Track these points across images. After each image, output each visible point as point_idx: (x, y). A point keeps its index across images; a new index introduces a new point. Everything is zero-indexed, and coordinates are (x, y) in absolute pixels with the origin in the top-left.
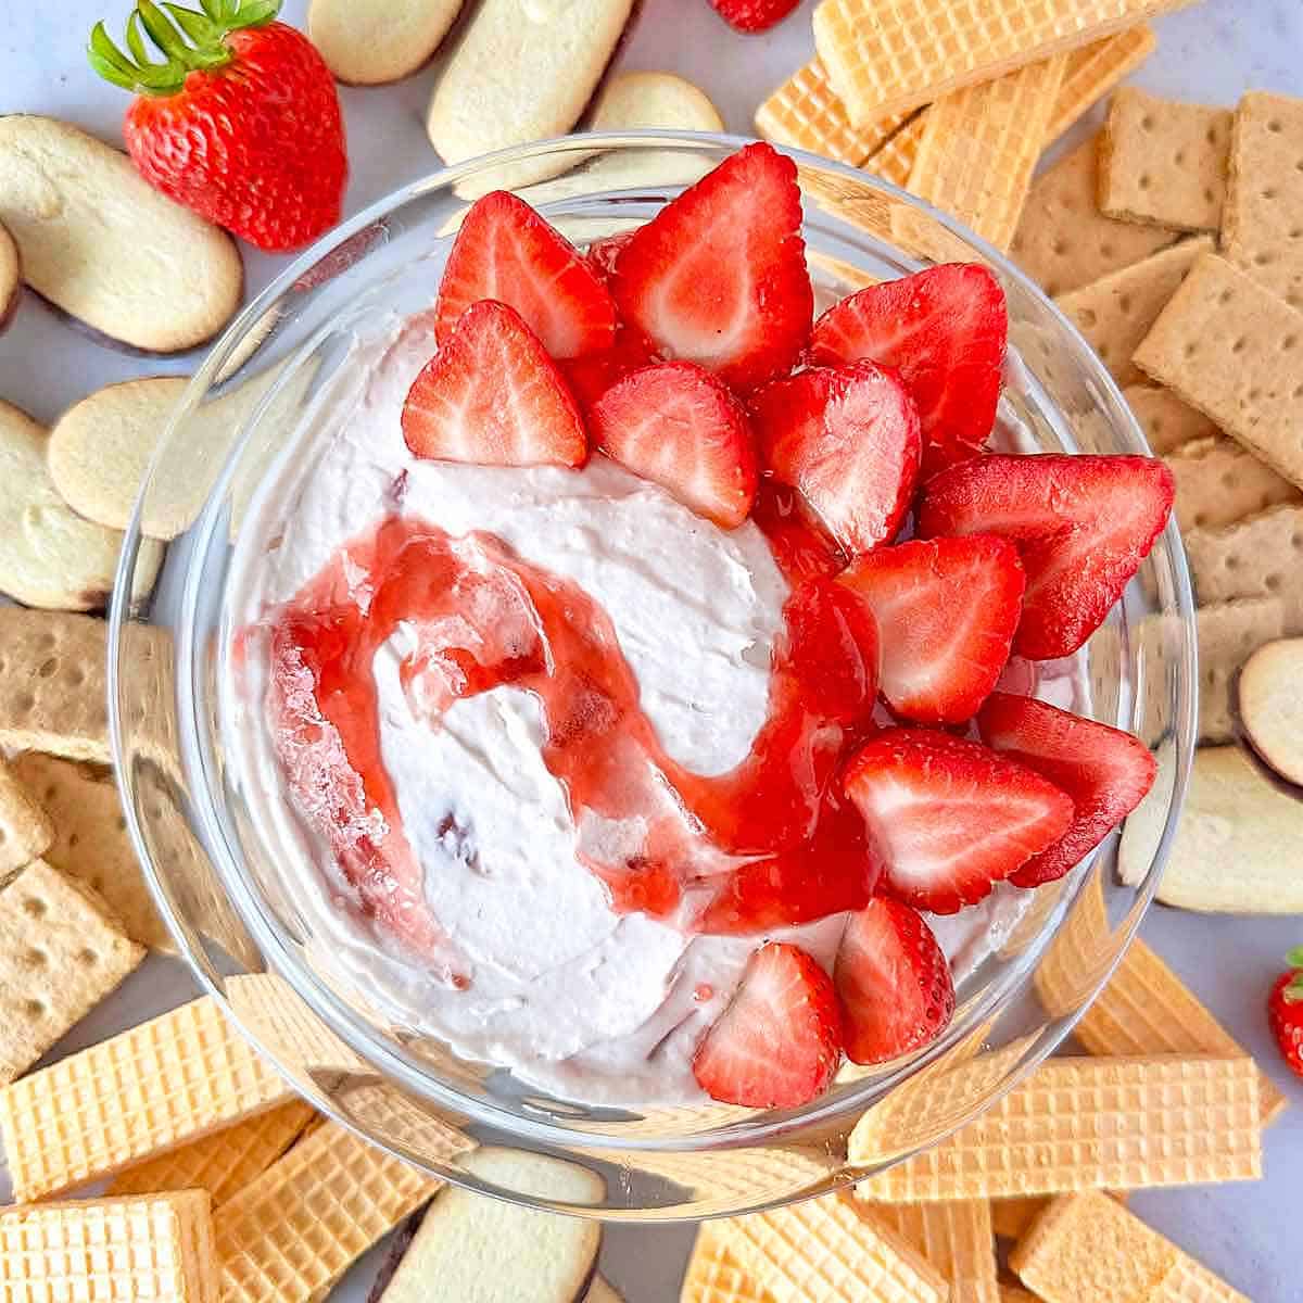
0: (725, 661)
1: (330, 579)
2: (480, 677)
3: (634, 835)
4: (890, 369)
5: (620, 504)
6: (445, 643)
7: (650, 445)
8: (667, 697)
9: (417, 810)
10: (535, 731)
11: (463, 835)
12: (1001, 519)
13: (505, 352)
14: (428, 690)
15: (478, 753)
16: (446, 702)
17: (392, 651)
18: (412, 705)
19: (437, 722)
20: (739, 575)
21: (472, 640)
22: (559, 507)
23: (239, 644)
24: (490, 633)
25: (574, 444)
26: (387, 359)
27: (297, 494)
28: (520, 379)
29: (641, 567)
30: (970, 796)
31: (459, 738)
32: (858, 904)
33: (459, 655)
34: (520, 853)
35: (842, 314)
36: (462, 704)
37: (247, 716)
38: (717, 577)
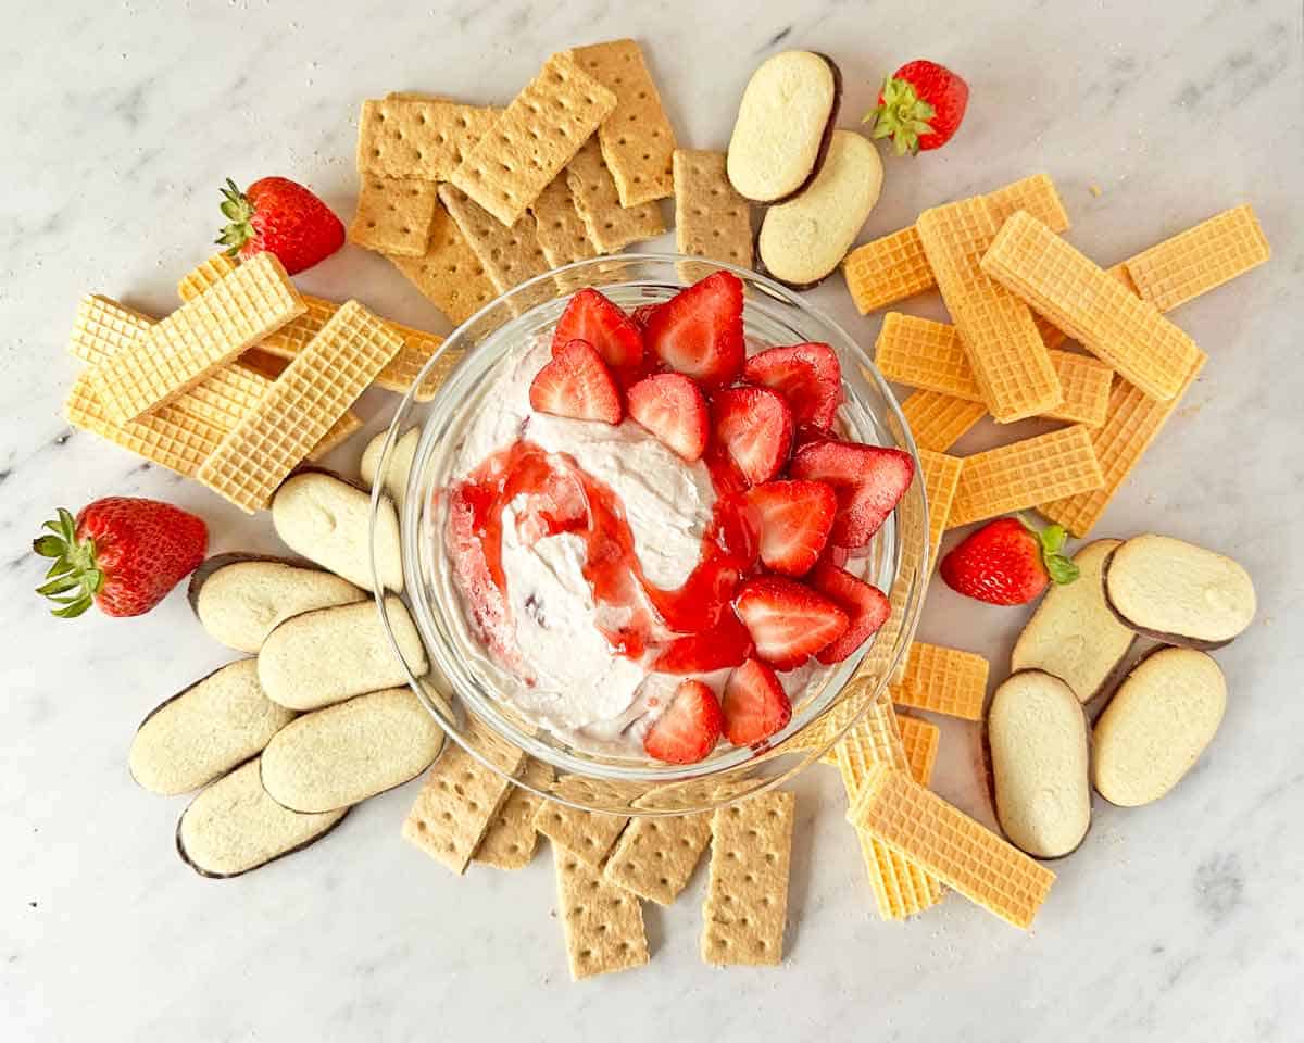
0: (679, 532)
1: (483, 472)
2: (556, 527)
3: (624, 616)
4: (779, 393)
5: (636, 446)
6: (540, 507)
7: (655, 414)
8: (647, 547)
9: (516, 590)
10: (579, 558)
11: (538, 607)
12: (830, 473)
13: (585, 364)
14: (528, 530)
15: (549, 566)
16: (537, 538)
17: (513, 510)
18: (519, 537)
19: (531, 548)
20: (692, 489)
21: (552, 508)
22: (603, 444)
23: (436, 497)
24: (562, 505)
25: (612, 414)
26: (526, 358)
28: (592, 378)
29: (642, 479)
30: (797, 613)
31: (541, 558)
32: (737, 662)
33: (545, 515)
34: (567, 620)
36: (545, 540)
37: (436, 535)
38: (679, 486)
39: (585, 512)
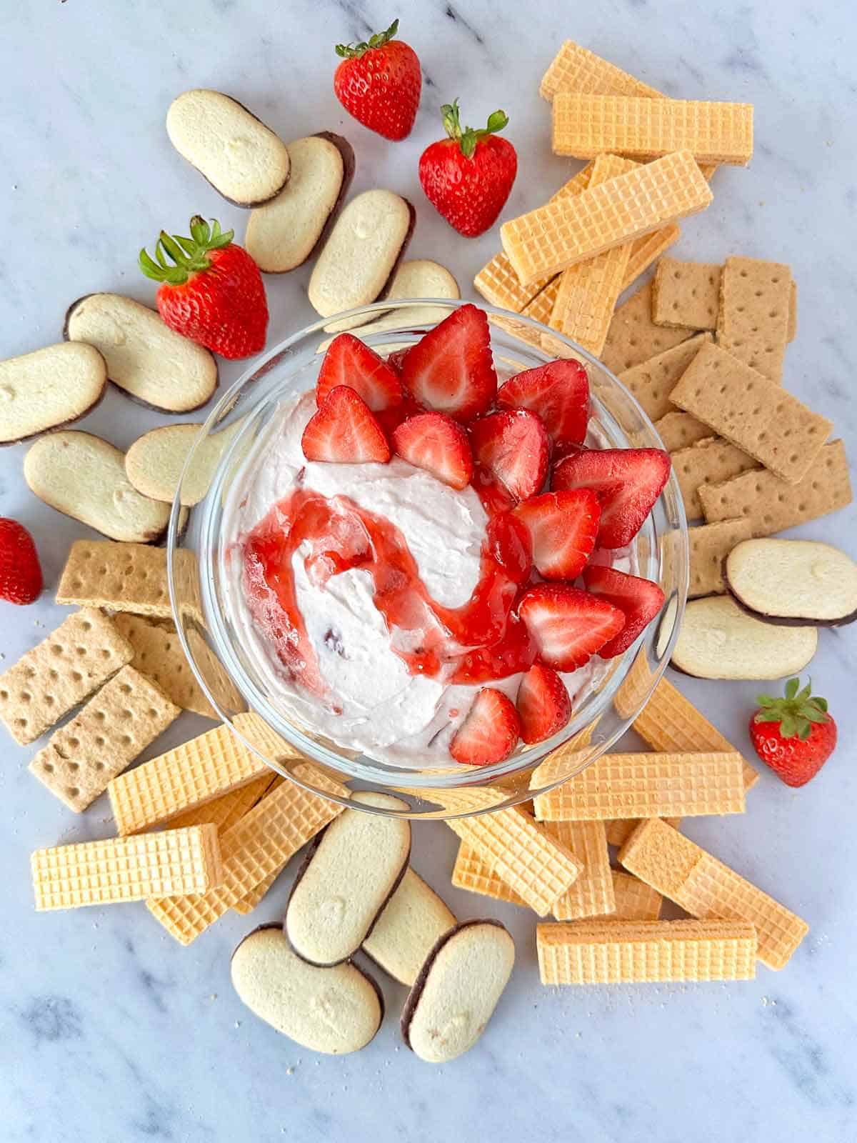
0: (459, 554)
1: (270, 521)
2: (342, 564)
3: (417, 637)
4: (533, 412)
5: (407, 480)
6: (325, 548)
7: (420, 451)
8: (432, 571)
9: (314, 630)
10: (368, 588)
11: (336, 640)
12: (590, 481)
13: (349, 409)
14: (318, 572)
15: (343, 601)
16: (326, 577)
17: (301, 553)
18: (311, 579)
19: (323, 587)
20: (465, 512)
21: (337, 547)
22: (378, 482)
23: (228, 553)
24: (347, 543)
25: (384, 451)
26: (294, 412)
27: (254, 480)
28: (357, 422)
29: (419, 510)
30: (575, 614)
31: (334, 594)
32: (526, 669)
33: (331, 554)
34: (365, 649)
35: (510, 384)
36: (335, 578)
37: (233, 589)
38: (454, 512)
39: (369, 545)
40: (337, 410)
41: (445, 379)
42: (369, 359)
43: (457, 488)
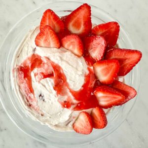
1: (25, 63)
2: (45, 76)
3: (65, 98)
4: (102, 35)
5: (64, 53)
6: (41, 71)
7: (69, 45)
8: (70, 80)
9: (36, 93)
10: (52, 84)
11: (42, 97)
12: (117, 57)
13: (49, 33)
14: (38, 78)
15: (45, 86)
16: (40, 79)
17: (33, 72)
18: (36, 80)
19: (39, 82)
20: (81, 64)
21: (44, 71)
22: (56, 54)
23: (13, 70)
24: (47, 70)
25: (58, 45)
26: (34, 32)
27: (21, 51)
28: (51, 36)
29: (67, 62)
30: (111, 95)
31: (42, 85)
32: (95, 107)
34: (50, 100)
35: (96, 28)
36: (43, 80)
38: (77, 63)
39: (53, 72)
40: (45, 33)
41: (77, 25)
42: (56, 17)
43: (79, 56)
